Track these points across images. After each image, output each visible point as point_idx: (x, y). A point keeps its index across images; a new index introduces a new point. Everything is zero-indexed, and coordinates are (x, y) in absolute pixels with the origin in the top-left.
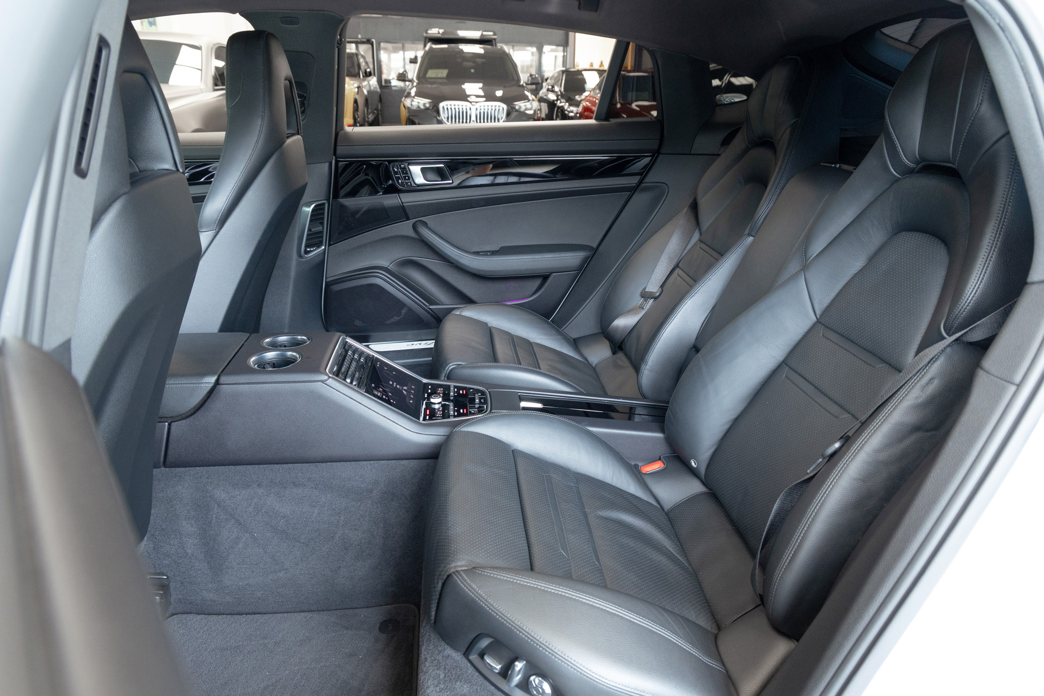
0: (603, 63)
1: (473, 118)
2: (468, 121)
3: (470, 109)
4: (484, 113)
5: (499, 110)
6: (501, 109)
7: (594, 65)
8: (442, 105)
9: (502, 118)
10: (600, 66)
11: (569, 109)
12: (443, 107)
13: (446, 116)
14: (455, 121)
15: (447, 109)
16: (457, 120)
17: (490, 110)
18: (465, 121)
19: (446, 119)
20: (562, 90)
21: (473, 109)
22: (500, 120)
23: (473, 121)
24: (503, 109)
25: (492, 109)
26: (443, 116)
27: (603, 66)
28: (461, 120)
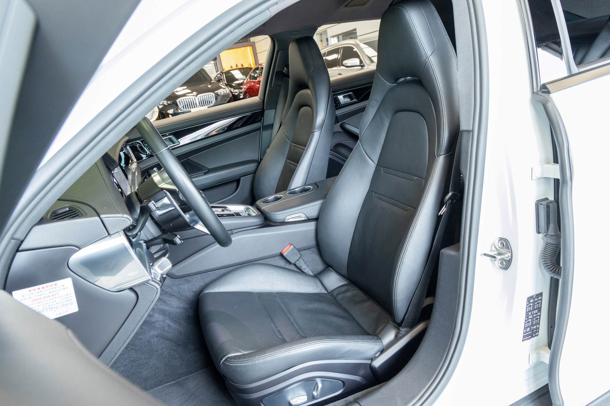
0: (238, 65)
1: (198, 104)
2: (195, 106)
3: (195, 99)
4: (203, 100)
5: (211, 96)
6: (212, 95)
7: (243, 65)
8: (178, 101)
9: (213, 101)
10: (236, 67)
11: (234, 92)
12: (179, 102)
13: (182, 106)
14: (188, 108)
15: (182, 102)
16: (189, 107)
17: (204, 98)
18: (193, 106)
19: (183, 108)
20: (226, 83)
21: (197, 99)
22: (212, 102)
23: (198, 105)
24: (213, 95)
25: (205, 97)
26: (180, 106)
27: (238, 67)
28: (191, 107)
